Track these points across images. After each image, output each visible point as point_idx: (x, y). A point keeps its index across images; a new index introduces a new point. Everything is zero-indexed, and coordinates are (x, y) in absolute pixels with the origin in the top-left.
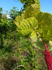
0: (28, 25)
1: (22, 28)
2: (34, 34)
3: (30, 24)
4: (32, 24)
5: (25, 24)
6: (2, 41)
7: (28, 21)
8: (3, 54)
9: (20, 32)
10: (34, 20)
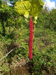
0: (23, 7)
1: (18, 9)
2: (27, 14)
3: (24, 6)
4: (26, 6)
5: (21, 6)
6: (4, 29)
7: (23, 4)
8: (5, 40)
9: (18, 11)
10: (28, 3)
